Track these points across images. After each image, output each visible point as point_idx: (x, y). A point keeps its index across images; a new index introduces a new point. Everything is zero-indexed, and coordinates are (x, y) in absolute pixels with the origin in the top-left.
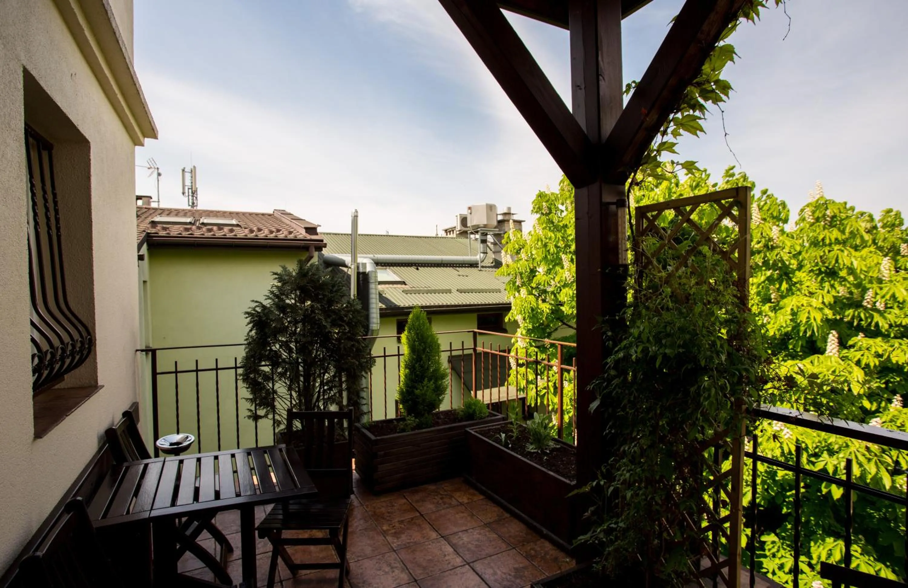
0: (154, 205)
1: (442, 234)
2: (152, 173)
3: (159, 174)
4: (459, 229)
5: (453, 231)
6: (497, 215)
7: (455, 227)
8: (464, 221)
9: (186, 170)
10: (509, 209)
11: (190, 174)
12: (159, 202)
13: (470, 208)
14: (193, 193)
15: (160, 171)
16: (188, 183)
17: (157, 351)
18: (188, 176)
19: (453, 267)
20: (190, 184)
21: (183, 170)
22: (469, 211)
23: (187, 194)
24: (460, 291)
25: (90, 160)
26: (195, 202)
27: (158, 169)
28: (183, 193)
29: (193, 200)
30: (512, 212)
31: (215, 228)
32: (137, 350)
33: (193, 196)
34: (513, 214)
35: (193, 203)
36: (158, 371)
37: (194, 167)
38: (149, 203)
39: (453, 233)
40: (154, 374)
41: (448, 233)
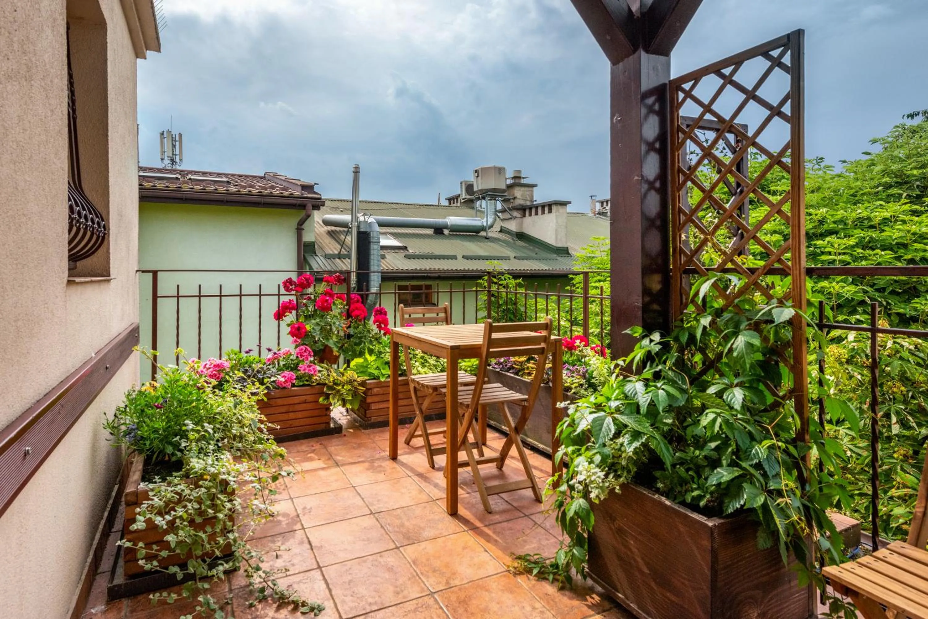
1: (445, 202)
4: (464, 197)
5: (457, 199)
6: (506, 179)
7: (459, 195)
8: (469, 188)
10: (519, 172)
22: (476, 174)
24: (467, 257)
25: (107, 43)
30: (522, 176)
31: (204, 184)
32: (137, 271)
34: (523, 178)
39: (457, 202)
40: (155, 297)
41: (452, 202)
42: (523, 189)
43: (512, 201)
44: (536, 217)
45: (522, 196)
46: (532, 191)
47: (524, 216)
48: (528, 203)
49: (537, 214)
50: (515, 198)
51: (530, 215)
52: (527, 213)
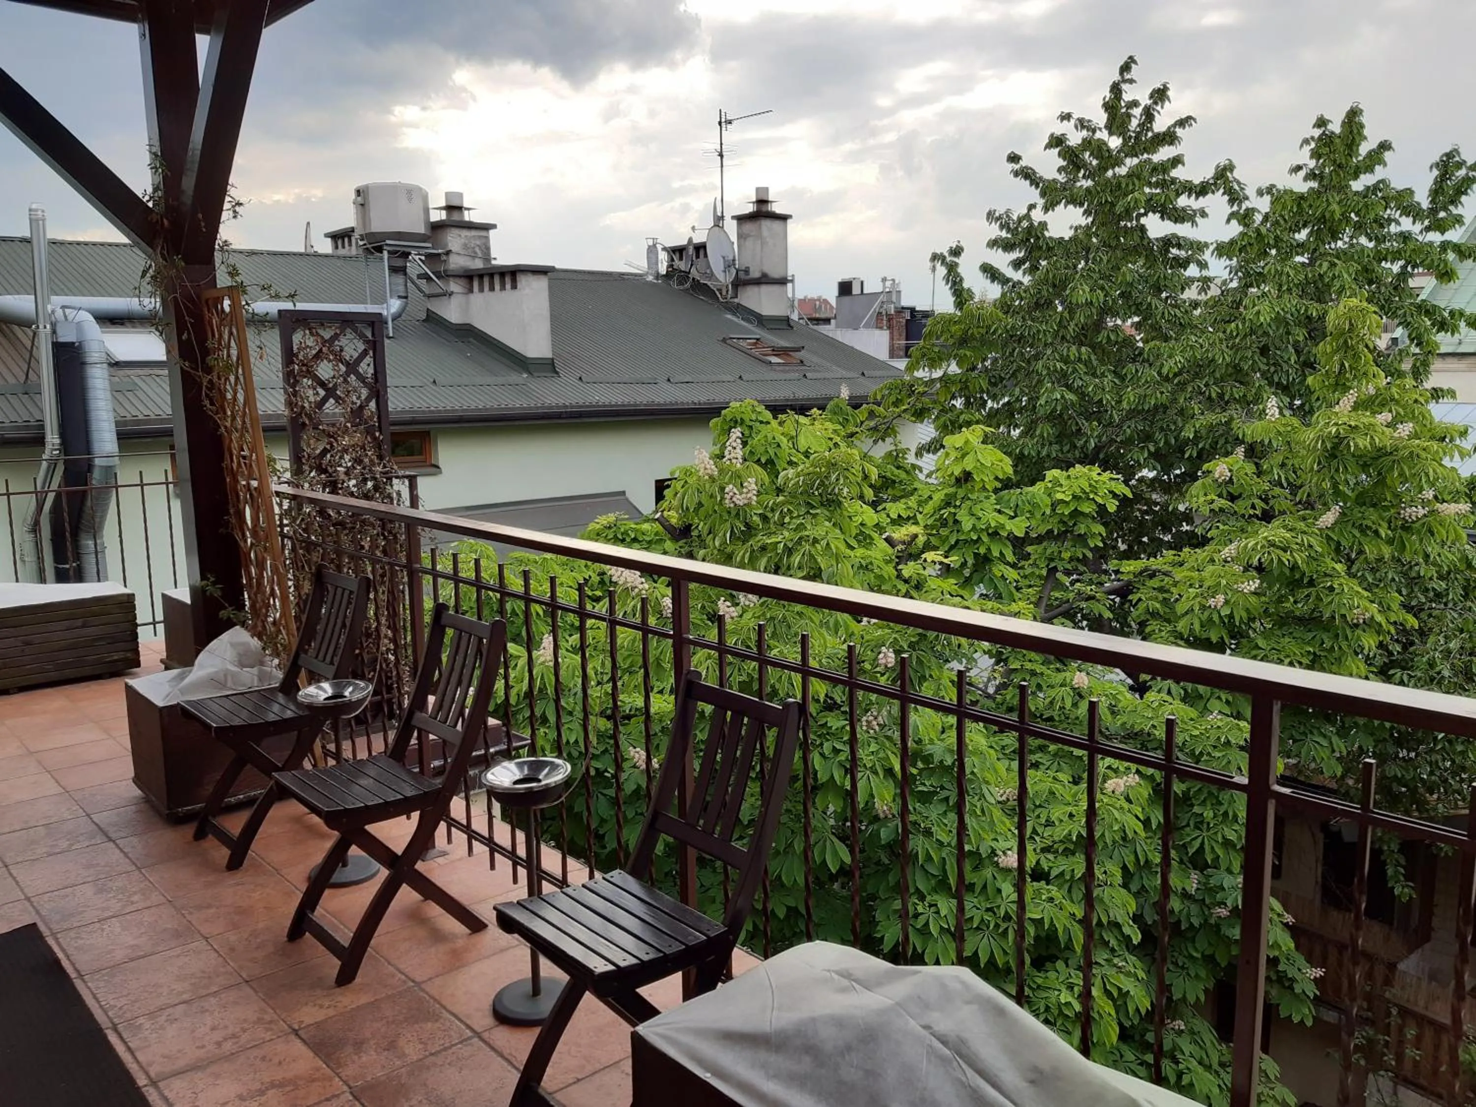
5: (350, 237)
6: (429, 211)
7: (353, 230)
10: (459, 195)
30: (465, 204)
34: (467, 210)
41: (340, 242)
42: (465, 233)
43: (444, 258)
44: (491, 293)
45: (465, 246)
46: (487, 238)
47: (471, 291)
48: (478, 264)
49: (492, 289)
50: (448, 253)
51: (481, 290)
52: (476, 284)
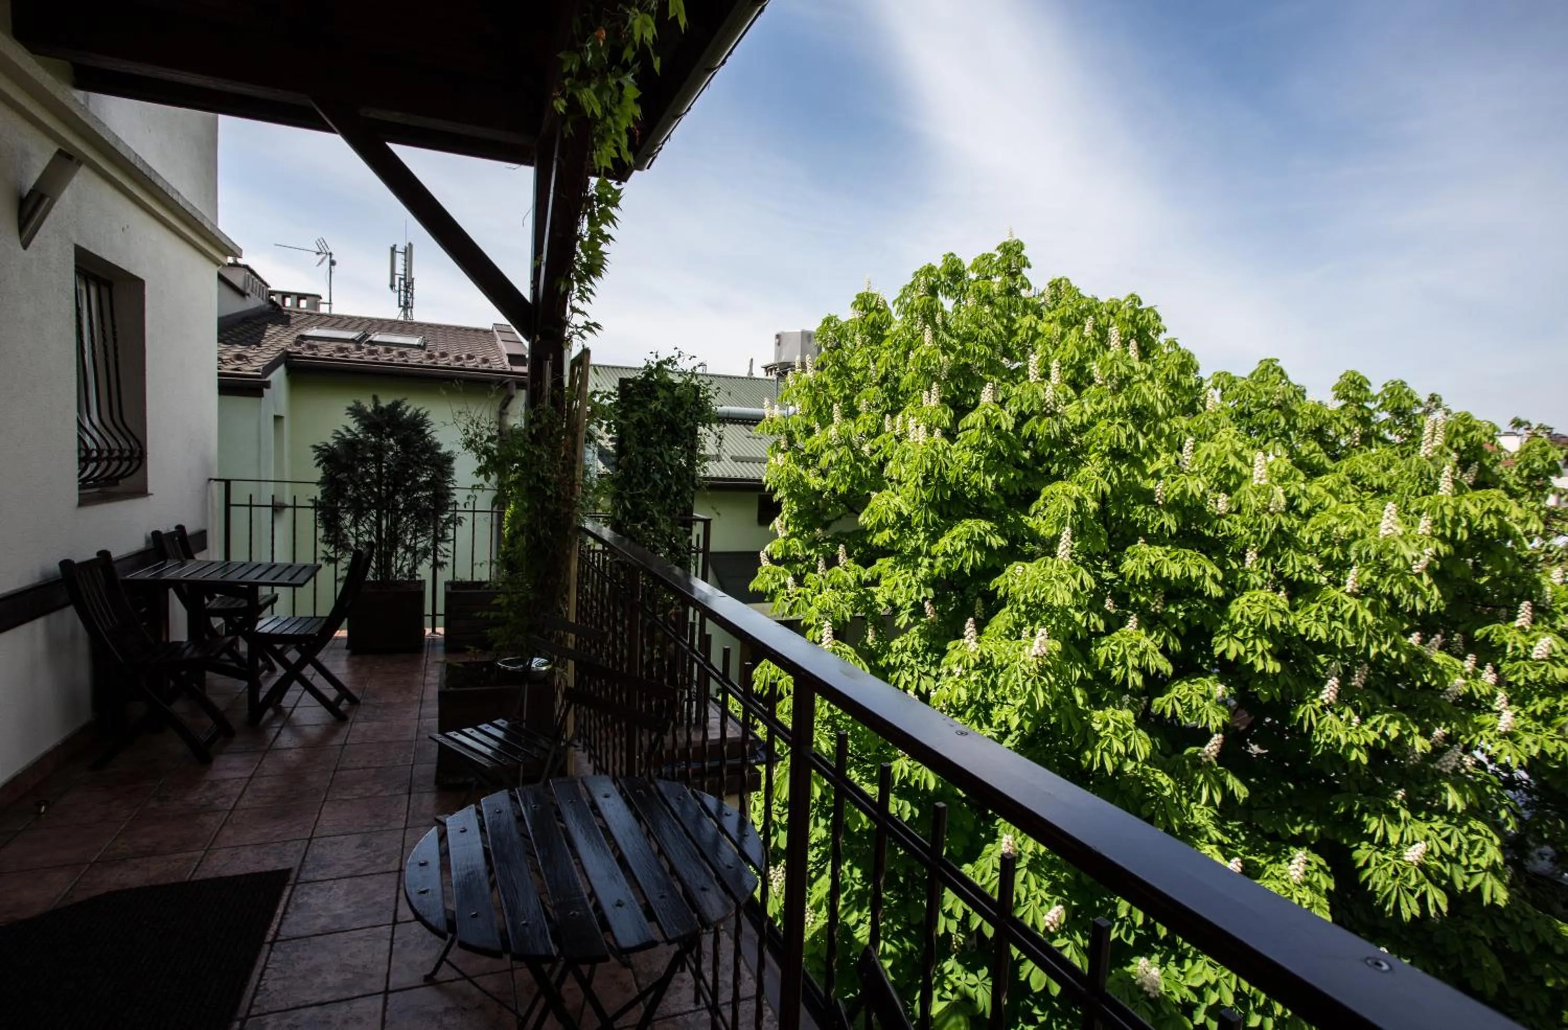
0: (324, 309)
1: (759, 373)
2: (322, 260)
3: (333, 263)
9: (397, 249)
11: (403, 256)
12: (330, 303)
13: (778, 336)
14: (407, 286)
15: (334, 258)
16: (400, 269)
17: (232, 483)
18: (400, 259)
19: (745, 424)
20: (402, 272)
21: (393, 250)
22: (778, 339)
23: (397, 288)
24: (735, 459)
26: (410, 300)
27: (331, 254)
28: (392, 286)
29: (406, 297)
31: (381, 349)
32: (210, 479)
33: (406, 292)
35: (406, 303)
36: (232, 502)
37: (410, 244)
38: (316, 306)
40: (228, 505)
